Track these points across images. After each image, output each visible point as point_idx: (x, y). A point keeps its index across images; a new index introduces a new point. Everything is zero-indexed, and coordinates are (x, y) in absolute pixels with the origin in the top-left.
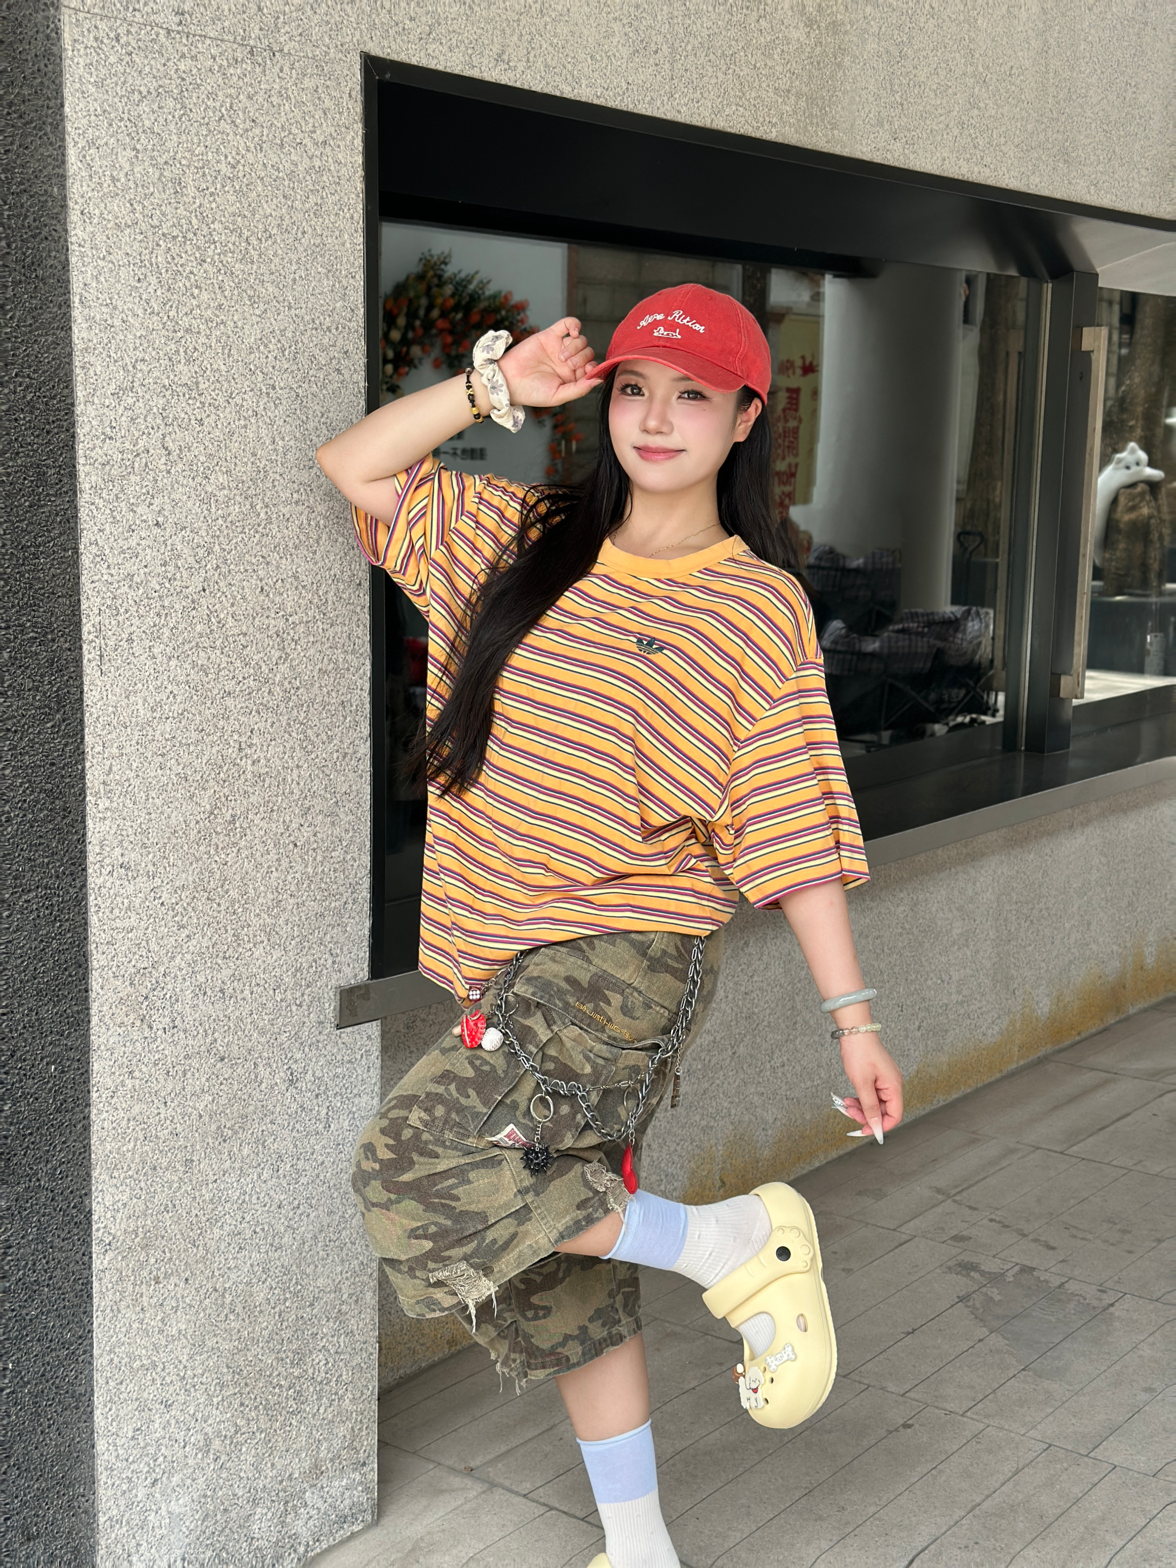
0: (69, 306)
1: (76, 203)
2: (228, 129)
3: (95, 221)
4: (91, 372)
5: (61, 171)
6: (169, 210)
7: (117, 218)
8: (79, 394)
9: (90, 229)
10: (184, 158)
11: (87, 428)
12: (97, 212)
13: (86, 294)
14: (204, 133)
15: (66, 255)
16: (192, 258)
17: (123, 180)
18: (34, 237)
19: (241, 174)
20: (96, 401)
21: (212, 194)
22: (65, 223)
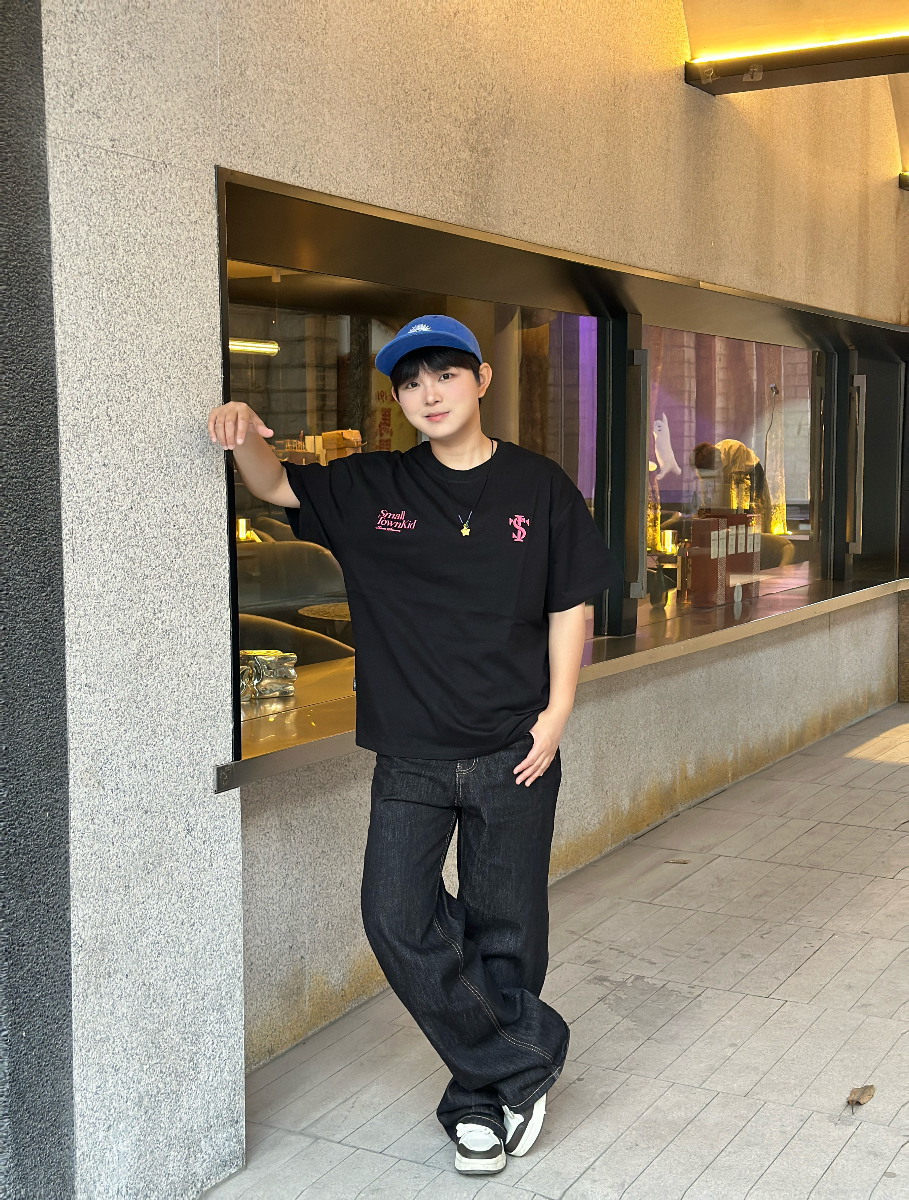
0: (53, 324)
1: (57, 259)
2: (142, 213)
3: (67, 271)
4: (66, 366)
5: (47, 239)
6: (109, 264)
7: (79, 268)
8: (60, 380)
9: (64, 275)
10: (117, 231)
11: (64, 402)
12: (68, 264)
13: (63, 317)
14: (128, 215)
15: (51, 291)
16: (122, 295)
17: (83, 245)
18: (33, 280)
19: (149, 241)
20: (69, 385)
21: (133, 254)
22: (50, 272)
